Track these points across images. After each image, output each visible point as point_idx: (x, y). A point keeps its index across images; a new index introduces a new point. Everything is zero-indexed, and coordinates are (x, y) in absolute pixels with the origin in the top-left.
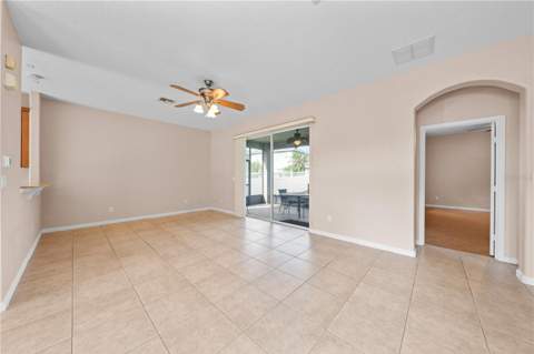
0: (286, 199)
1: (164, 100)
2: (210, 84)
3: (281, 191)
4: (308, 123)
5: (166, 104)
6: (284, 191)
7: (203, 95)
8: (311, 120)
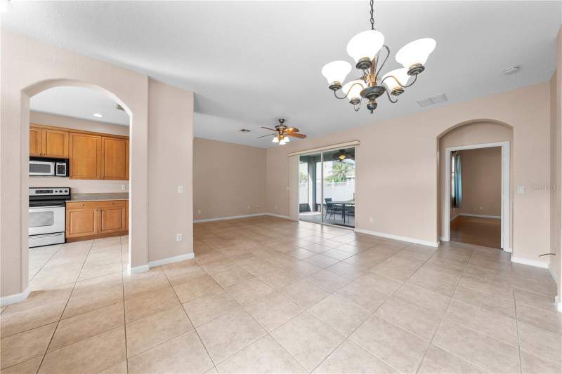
0: (331, 207)
1: (243, 130)
2: (282, 121)
3: (327, 200)
4: (354, 145)
5: (245, 133)
6: (330, 200)
7: (278, 130)
8: (356, 142)
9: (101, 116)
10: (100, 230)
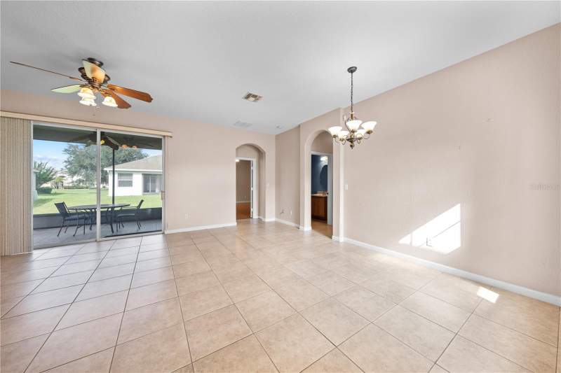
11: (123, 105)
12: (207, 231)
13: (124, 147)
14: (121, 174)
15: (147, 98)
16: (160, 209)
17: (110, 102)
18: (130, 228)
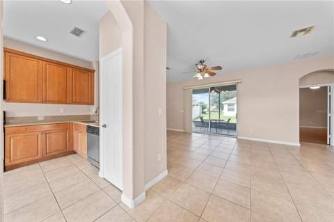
9: (45, 40)
10: (44, 152)
11: (212, 74)
12: (267, 143)
13: (223, 92)
14: (229, 105)
15: (219, 68)
16: (235, 124)
17: (207, 75)
18: (224, 132)
